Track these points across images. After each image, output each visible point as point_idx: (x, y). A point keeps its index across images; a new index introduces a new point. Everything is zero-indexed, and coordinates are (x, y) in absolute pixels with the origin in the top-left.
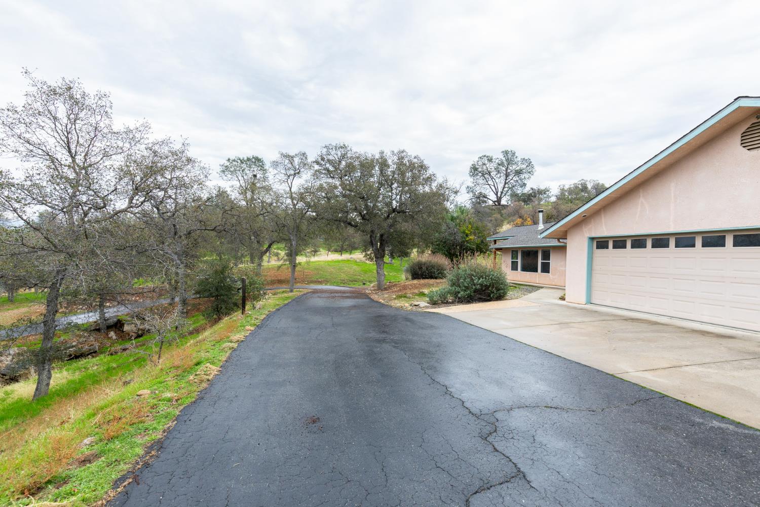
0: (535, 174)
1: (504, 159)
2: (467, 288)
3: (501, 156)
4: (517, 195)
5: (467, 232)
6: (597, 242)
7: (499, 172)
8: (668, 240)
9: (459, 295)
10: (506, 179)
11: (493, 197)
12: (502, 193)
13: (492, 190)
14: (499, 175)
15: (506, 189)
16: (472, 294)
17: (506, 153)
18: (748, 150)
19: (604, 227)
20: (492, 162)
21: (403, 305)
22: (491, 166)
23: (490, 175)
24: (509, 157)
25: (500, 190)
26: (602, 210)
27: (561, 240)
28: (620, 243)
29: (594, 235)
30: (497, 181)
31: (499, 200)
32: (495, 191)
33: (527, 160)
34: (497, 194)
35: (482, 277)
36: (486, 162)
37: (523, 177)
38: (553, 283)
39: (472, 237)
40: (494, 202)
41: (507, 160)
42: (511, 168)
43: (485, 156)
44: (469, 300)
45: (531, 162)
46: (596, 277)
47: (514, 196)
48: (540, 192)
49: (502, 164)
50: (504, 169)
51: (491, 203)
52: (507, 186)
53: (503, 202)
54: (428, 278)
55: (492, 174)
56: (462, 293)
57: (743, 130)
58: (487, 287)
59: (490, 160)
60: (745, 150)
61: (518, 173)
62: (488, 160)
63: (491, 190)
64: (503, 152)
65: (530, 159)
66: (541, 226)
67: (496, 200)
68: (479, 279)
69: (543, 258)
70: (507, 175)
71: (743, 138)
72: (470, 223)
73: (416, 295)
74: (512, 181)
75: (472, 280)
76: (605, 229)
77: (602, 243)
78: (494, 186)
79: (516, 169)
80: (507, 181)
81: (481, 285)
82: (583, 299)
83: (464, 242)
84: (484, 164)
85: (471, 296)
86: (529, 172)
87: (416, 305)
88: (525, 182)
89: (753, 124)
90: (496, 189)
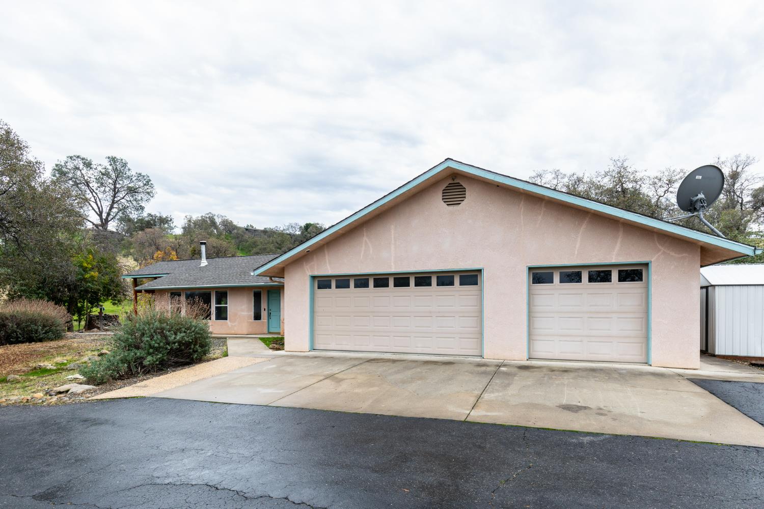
0: (156, 196)
1: (110, 168)
2: (157, 350)
3: (106, 163)
4: (130, 220)
5: (85, 265)
6: (318, 281)
7: (102, 184)
8: (387, 279)
9: (146, 363)
10: (114, 197)
11: (94, 218)
12: (108, 214)
13: (93, 209)
14: (102, 189)
15: (115, 210)
16: (165, 358)
17: (113, 160)
18: (448, 205)
19: (328, 265)
20: (91, 168)
21: (29, 398)
22: (89, 174)
23: (88, 186)
24: (118, 168)
25: (105, 210)
26: (325, 246)
27: (273, 278)
28: (343, 282)
29: (316, 273)
30: (101, 196)
31: (105, 223)
32: (97, 210)
33: (144, 176)
34: (100, 215)
35: (179, 330)
36: (81, 166)
37: (139, 198)
38: (233, 332)
39: (95, 274)
40: (97, 226)
41: (115, 170)
42: (121, 182)
43: (78, 157)
44: (161, 368)
45: (150, 180)
46: (319, 320)
47: (126, 219)
48: (164, 221)
49: (107, 174)
50: (110, 181)
51: (89, 226)
52: (115, 206)
53: (112, 226)
54: (22, 342)
55: (91, 185)
56: (149, 358)
57: (444, 188)
58: (188, 344)
59: (88, 165)
60: (445, 205)
61: (132, 191)
62: (84, 163)
63: (90, 208)
64: (109, 158)
65: (148, 177)
66: (204, 262)
67: (99, 222)
68: (176, 334)
69: (218, 302)
70: (115, 191)
71: (444, 194)
72: (90, 252)
73: (27, 373)
74: (123, 201)
75: (166, 337)
76: (328, 267)
77: (323, 283)
78: (96, 203)
79: (129, 185)
80: (116, 199)
81: (180, 342)
82: (306, 346)
83: (81, 280)
84: (78, 169)
85: (163, 360)
86: (148, 193)
87: (60, 393)
88: (143, 205)
89: (450, 184)
90: (99, 208)
